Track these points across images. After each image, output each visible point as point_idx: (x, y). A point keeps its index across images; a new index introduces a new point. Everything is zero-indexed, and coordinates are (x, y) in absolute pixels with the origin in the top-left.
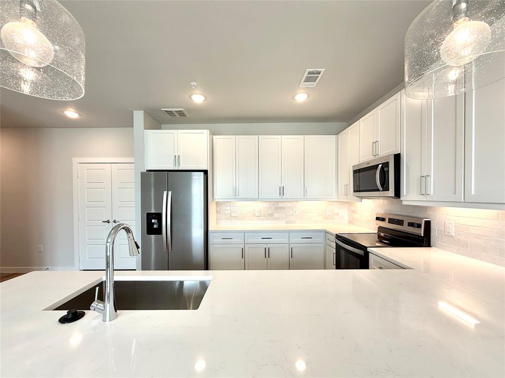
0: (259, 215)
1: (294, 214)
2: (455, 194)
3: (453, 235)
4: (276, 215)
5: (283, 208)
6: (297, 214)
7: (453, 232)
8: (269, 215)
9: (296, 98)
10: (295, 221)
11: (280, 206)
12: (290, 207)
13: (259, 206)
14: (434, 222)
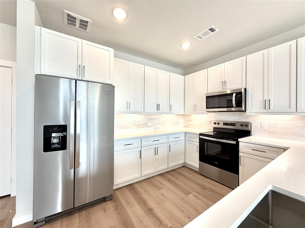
0: (138, 124)
1: (159, 123)
2: (290, 108)
3: (266, 129)
4: (149, 124)
5: (153, 119)
6: (160, 123)
7: (266, 127)
8: (145, 124)
9: (182, 46)
10: (159, 127)
11: (151, 117)
12: (157, 119)
13: (139, 118)
14: (253, 124)
